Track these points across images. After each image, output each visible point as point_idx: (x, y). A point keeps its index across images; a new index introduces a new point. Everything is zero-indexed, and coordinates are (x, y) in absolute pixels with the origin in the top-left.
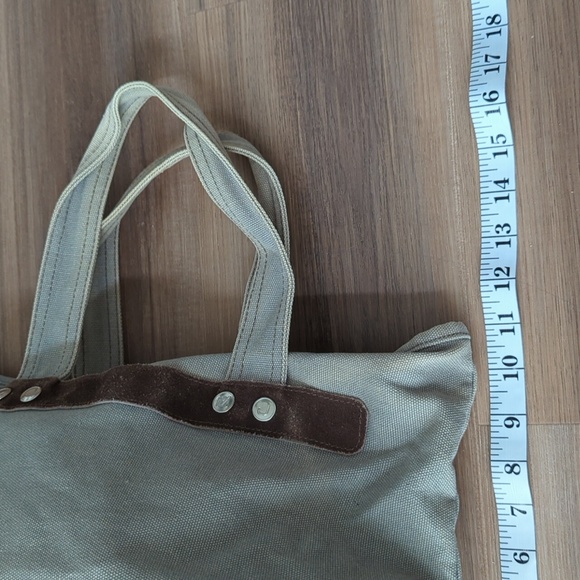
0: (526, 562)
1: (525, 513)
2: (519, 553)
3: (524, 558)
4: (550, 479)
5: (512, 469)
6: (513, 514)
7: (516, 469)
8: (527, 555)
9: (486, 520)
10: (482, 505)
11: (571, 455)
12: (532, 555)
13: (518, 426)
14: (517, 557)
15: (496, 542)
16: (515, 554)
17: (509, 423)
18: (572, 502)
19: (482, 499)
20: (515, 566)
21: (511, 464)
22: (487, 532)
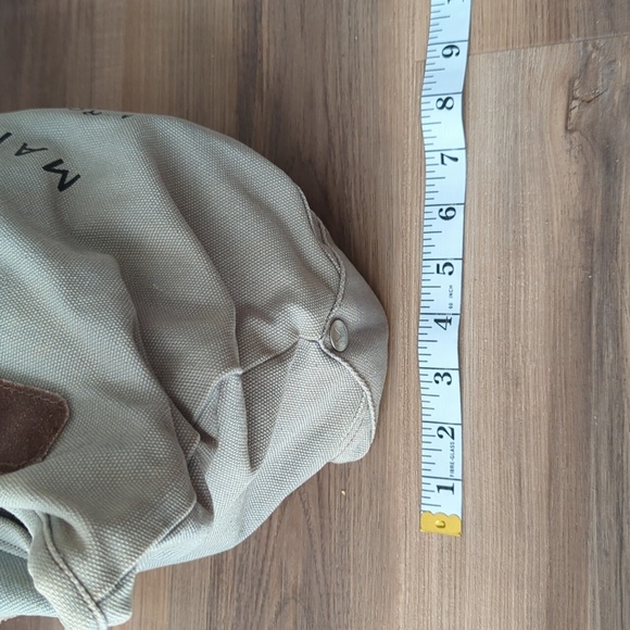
0: (452, 217)
1: (456, 160)
2: (445, 208)
3: (450, 213)
4: (489, 118)
5: (444, 104)
6: (443, 163)
7: (449, 104)
8: (454, 210)
9: (413, 173)
10: (410, 156)
11: (516, 86)
12: (459, 209)
13: (457, 54)
14: (443, 214)
15: (422, 199)
16: (441, 210)
17: (448, 52)
18: (512, 143)
19: (410, 150)
20: (439, 224)
21: (444, 98)
22: (413, 187)
